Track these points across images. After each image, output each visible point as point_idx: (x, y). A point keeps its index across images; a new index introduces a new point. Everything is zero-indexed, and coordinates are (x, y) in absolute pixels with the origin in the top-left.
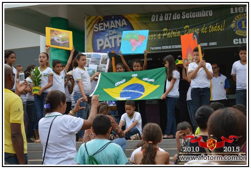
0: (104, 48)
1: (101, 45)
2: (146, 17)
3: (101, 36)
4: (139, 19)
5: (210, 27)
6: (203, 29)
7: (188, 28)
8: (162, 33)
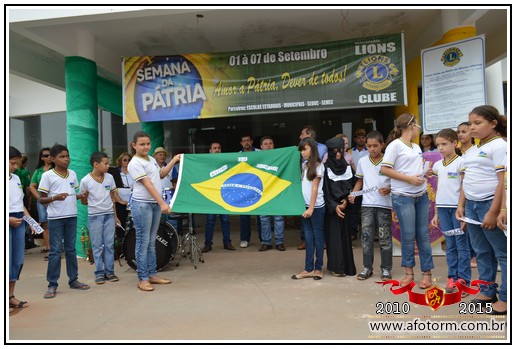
0: (154, 107)
1: (149, 102)
2: (221, 59)
3: (149, 89)
4: (211, 61)
5: (323, 76)
6: (312, 79)
7: (287, 77)
8: (247, 84)
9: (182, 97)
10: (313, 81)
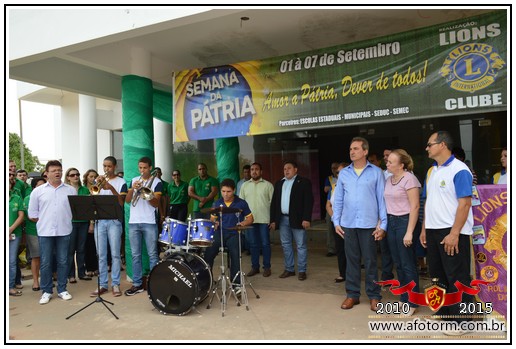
0: (202, 125)
1: (198, 119)
2: (271, 65)
4: (260, 69)
5: (395, 76)
6: (380, 81)
7: (349, 81)
8: (300, 93)
9: (230, 111)
10: (381, 83)
